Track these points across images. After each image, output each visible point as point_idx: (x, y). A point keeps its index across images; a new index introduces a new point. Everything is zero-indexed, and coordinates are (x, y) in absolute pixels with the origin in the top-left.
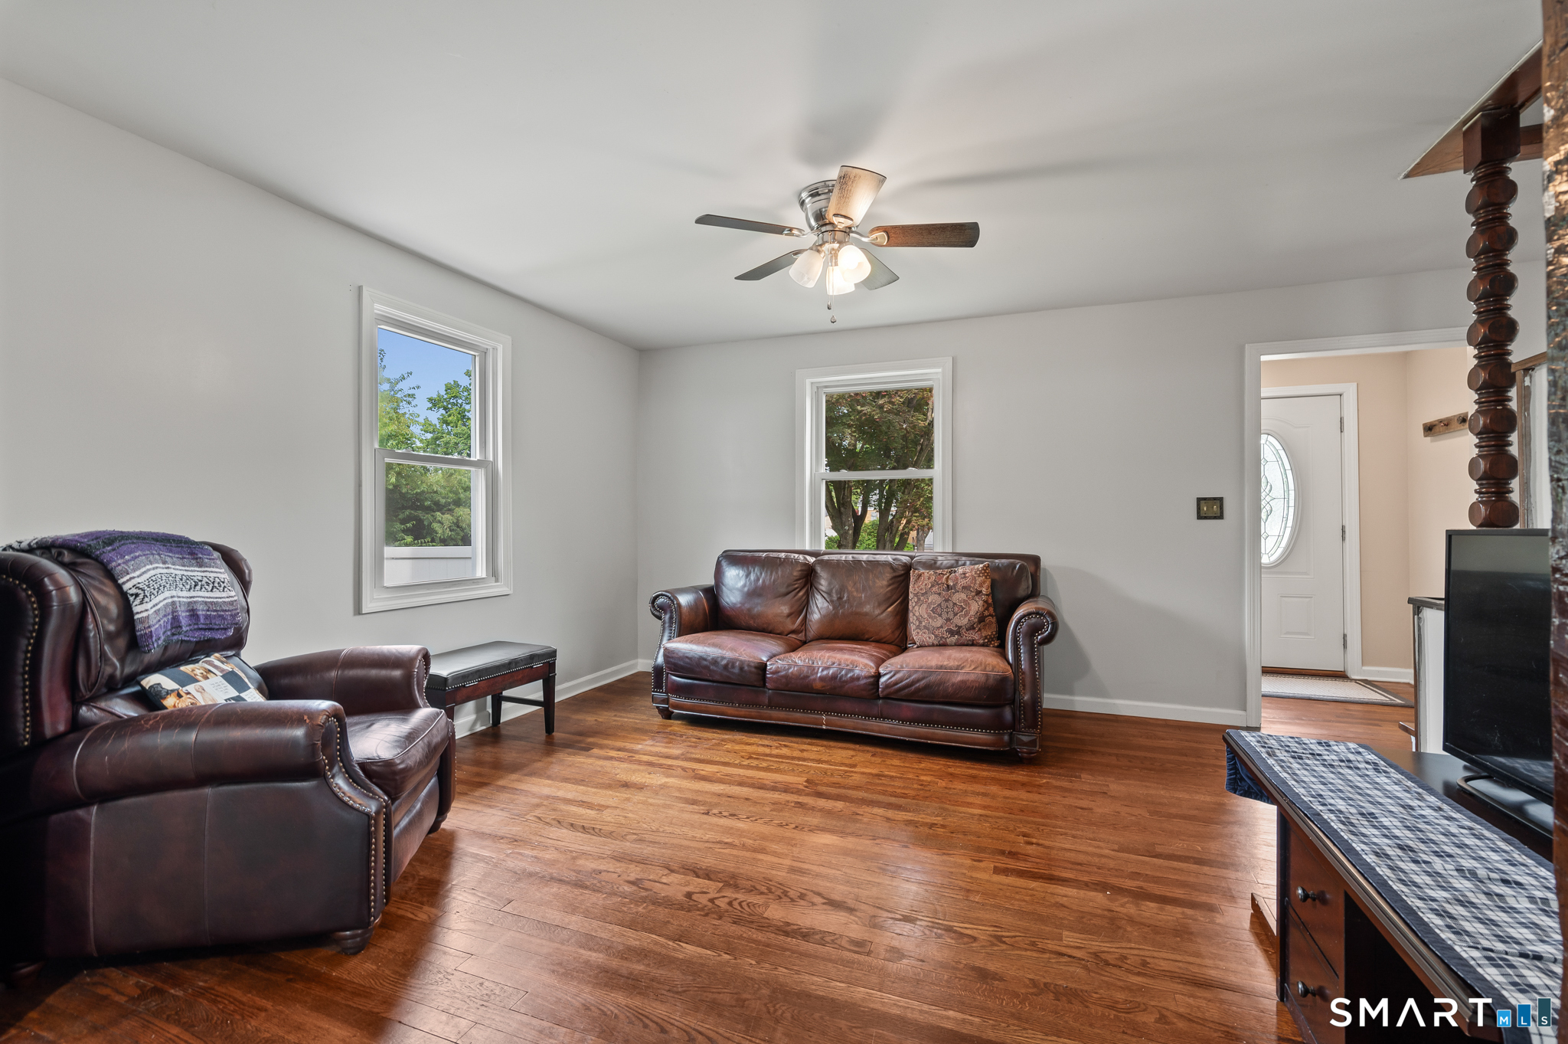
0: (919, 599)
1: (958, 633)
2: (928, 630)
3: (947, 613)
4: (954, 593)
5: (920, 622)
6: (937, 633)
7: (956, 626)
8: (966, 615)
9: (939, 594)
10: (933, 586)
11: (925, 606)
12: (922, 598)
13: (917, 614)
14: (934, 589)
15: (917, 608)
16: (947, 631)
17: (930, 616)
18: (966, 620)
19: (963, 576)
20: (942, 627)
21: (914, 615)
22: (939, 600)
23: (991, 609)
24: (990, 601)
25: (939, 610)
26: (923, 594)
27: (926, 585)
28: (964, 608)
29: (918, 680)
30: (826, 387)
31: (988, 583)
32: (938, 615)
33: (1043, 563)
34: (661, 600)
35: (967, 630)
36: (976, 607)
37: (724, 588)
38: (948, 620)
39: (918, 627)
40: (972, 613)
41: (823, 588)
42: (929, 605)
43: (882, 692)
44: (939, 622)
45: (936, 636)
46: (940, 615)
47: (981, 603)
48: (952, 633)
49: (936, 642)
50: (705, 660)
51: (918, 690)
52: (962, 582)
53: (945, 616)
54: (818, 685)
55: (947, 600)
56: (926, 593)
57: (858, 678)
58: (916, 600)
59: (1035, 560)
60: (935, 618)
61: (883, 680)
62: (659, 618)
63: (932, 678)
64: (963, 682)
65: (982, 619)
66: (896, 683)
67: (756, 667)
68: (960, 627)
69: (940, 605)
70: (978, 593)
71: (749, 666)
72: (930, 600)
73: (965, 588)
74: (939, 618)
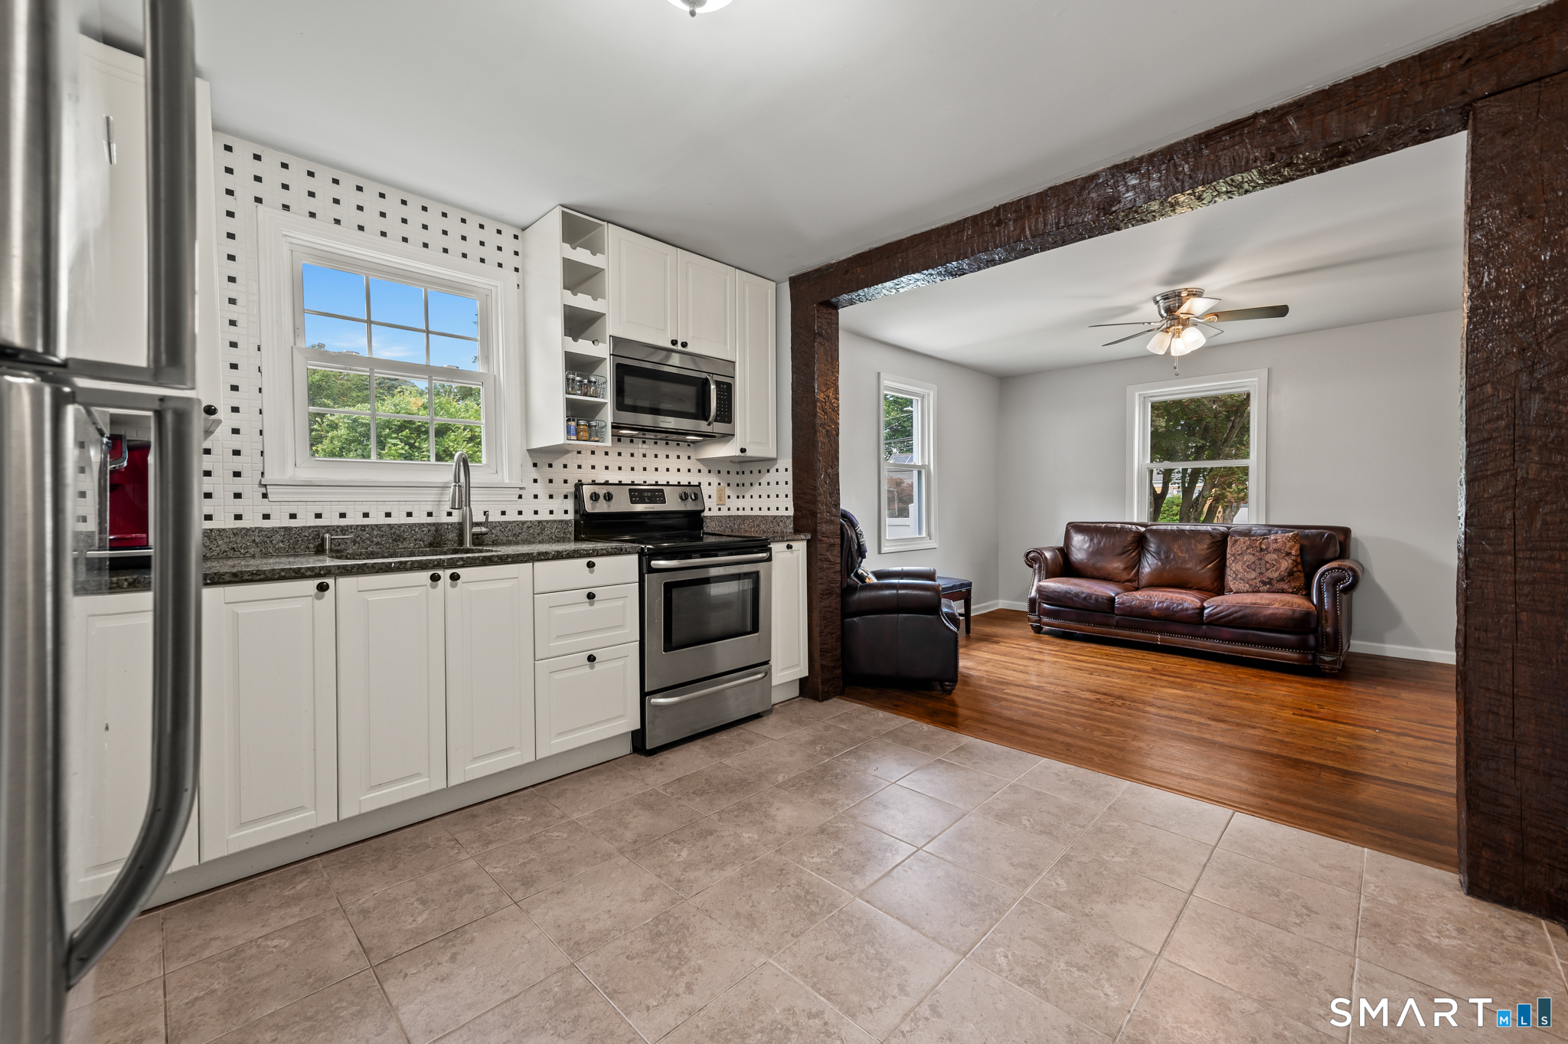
0: (1235, 558)
1: (1270, 583)
2: (1243, 580)
3: (1261, 568)
4: (1266, 554)
5: (1237, 575)
6: (1251, 583)
7: (1268, 578)
8: (1277, 570)
9: (1254, 555)
10: (1247, 548)
11: (1241, 563)
12: (1238, 557)
13: (1234, 569)
14: (1249, 551)
15: (1233, 565)
16: (1259, 582)
17: (1245, 571)
18: (1277, 574)
19: (1274, 542)
20: (1255, 579)
21: (1231, 570)
22: (1253, 559)
23: (1300, 567)
24: (1299, 560)
25: (1253, 566)
26: (1239, 555)
27: (1242, 548)
28: (1275, 565)
29: (1236, 612)
30: (1152, 397)
31: (1297, 546)
32: (1252, 570)
33: (1353, 534)
34: (1031, 555)
35: (1278, 581)
36: (1285, 564)
37: (1073, 549)
38: (1261, 573)
39: (1235, 579)
40: (1282, 569)
41: (1152, 549)
42: (1244, 563)
43: (1206, 619)
44: (1253, 575)
45: (1250, 585)
46: (1254, 570)
47: (1290, 561)
48: (1264, 583)
49: (1250, 590)
50: (1070, 593)
51: (1236, 619)
52: (1274, 546)
53: (1258, 571)
54: (1155, 613)
55: (1260, 559)
56: (1242, 554)
57: (1187, 609)
58: (1233, 558)
59: (1346, 532)
60: (1250, 572)
61: (1206, 611)
62: (1031, 567)
63: (1247, 611)
64: (1272, 614)
65: (1291, 573)
66: (1217, 613)
67: (1107, 600)
68: (1271, 579)
69: (1254, 562)
70: (1288, 554)
71: (1102, 598)
72: (1245, 559)
73: (1276, 550)
74: (1253, 572)
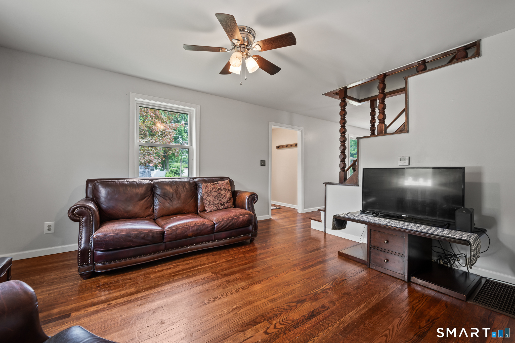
0: (208, 194)
1: (224, 204)
2: (213, 205)
3: (220, 198)
4: (221, 191)
5: (210, 203)
7: (223, 202)
8: (226, 198)
9: (216, 192)
10: (213, 189)
11: (211, 196)
12: (210, 194)
13: (208, 200)
14: (214, 190)
15: (208, 198)
16: (220, 205)
17: (213, 200)
18: (226, 200)
19: (222, 185)
20: (218, 203)
21: (207, 200)
22: (216, 194)
25: (217, 197)
26: (210, 192)
27: (210, 189)
28: (225, 196)
32: (217, 199)
34: (77, 211)
35: (226, 203)
36: (228, 195)
38: (220, 200)
39: (209, 205)
40: (228, 197)
42: (213, 196)
43: (216, 230)
44: (217, 202)
45: (216, 207)
46: (218, 199)
47: (230, 193)
48: (222, 205)
49: (216, 209)
51: (229, 226)
52: (223, 187)
53: (219, 199)
55: (219, 194)
56: (211, 192)
57: (208, 227)
58: (207, 195)
61: (215, 226)
62: (79, 221)
65: (230, 199)
66: (222, 226)
67: (160, 234)
68: (224, 202)
69: (217, 195)
70: (229, 190)
71: (157, 234)
72: (213, 194)
73: (225, 189)
74: (217, 200)
